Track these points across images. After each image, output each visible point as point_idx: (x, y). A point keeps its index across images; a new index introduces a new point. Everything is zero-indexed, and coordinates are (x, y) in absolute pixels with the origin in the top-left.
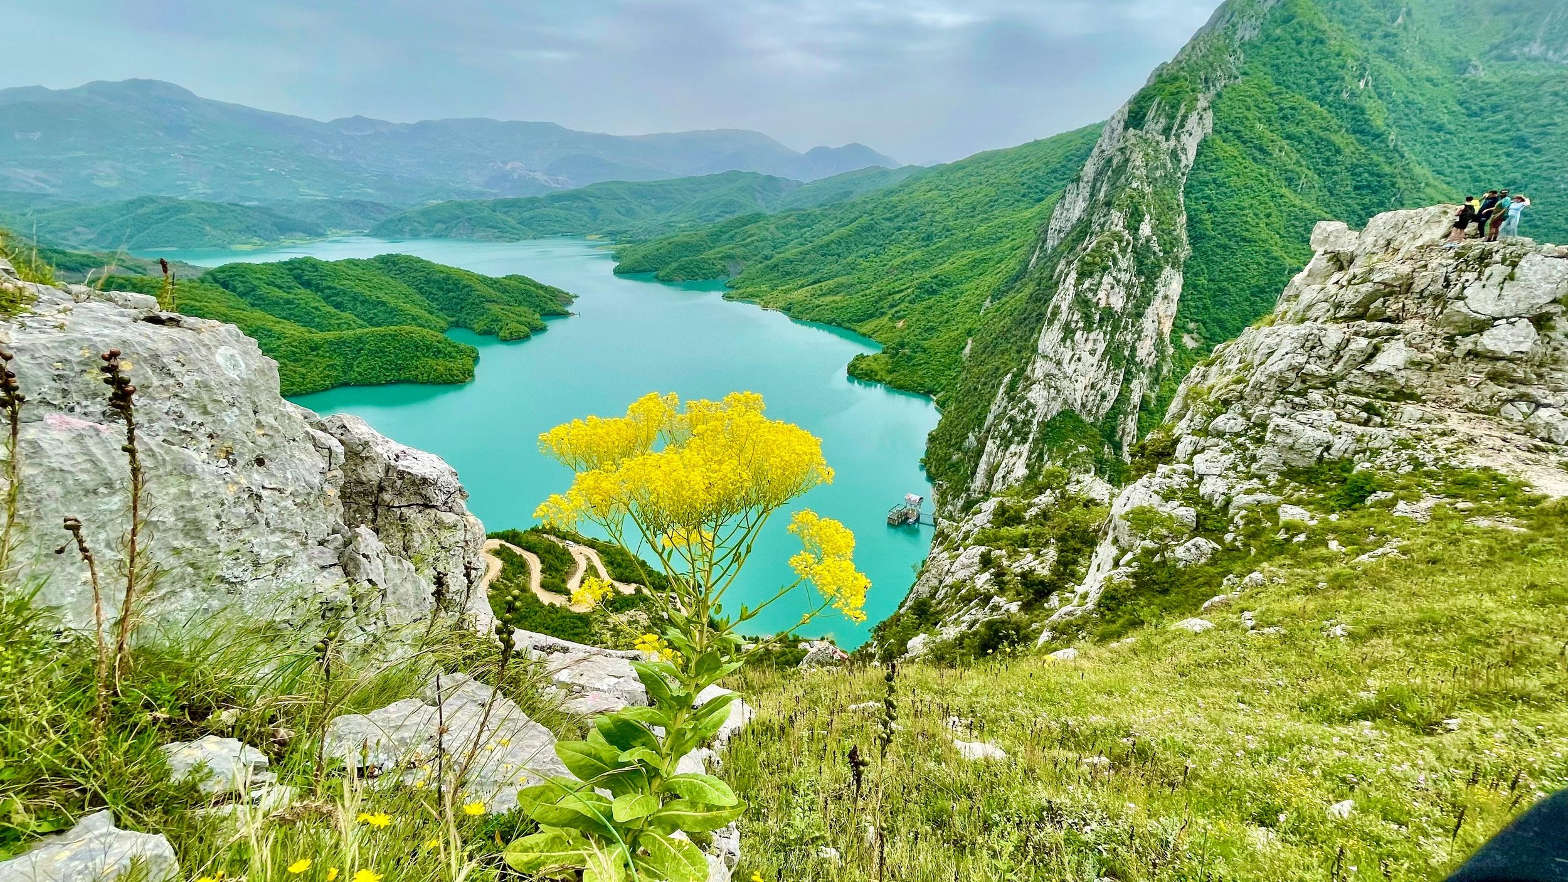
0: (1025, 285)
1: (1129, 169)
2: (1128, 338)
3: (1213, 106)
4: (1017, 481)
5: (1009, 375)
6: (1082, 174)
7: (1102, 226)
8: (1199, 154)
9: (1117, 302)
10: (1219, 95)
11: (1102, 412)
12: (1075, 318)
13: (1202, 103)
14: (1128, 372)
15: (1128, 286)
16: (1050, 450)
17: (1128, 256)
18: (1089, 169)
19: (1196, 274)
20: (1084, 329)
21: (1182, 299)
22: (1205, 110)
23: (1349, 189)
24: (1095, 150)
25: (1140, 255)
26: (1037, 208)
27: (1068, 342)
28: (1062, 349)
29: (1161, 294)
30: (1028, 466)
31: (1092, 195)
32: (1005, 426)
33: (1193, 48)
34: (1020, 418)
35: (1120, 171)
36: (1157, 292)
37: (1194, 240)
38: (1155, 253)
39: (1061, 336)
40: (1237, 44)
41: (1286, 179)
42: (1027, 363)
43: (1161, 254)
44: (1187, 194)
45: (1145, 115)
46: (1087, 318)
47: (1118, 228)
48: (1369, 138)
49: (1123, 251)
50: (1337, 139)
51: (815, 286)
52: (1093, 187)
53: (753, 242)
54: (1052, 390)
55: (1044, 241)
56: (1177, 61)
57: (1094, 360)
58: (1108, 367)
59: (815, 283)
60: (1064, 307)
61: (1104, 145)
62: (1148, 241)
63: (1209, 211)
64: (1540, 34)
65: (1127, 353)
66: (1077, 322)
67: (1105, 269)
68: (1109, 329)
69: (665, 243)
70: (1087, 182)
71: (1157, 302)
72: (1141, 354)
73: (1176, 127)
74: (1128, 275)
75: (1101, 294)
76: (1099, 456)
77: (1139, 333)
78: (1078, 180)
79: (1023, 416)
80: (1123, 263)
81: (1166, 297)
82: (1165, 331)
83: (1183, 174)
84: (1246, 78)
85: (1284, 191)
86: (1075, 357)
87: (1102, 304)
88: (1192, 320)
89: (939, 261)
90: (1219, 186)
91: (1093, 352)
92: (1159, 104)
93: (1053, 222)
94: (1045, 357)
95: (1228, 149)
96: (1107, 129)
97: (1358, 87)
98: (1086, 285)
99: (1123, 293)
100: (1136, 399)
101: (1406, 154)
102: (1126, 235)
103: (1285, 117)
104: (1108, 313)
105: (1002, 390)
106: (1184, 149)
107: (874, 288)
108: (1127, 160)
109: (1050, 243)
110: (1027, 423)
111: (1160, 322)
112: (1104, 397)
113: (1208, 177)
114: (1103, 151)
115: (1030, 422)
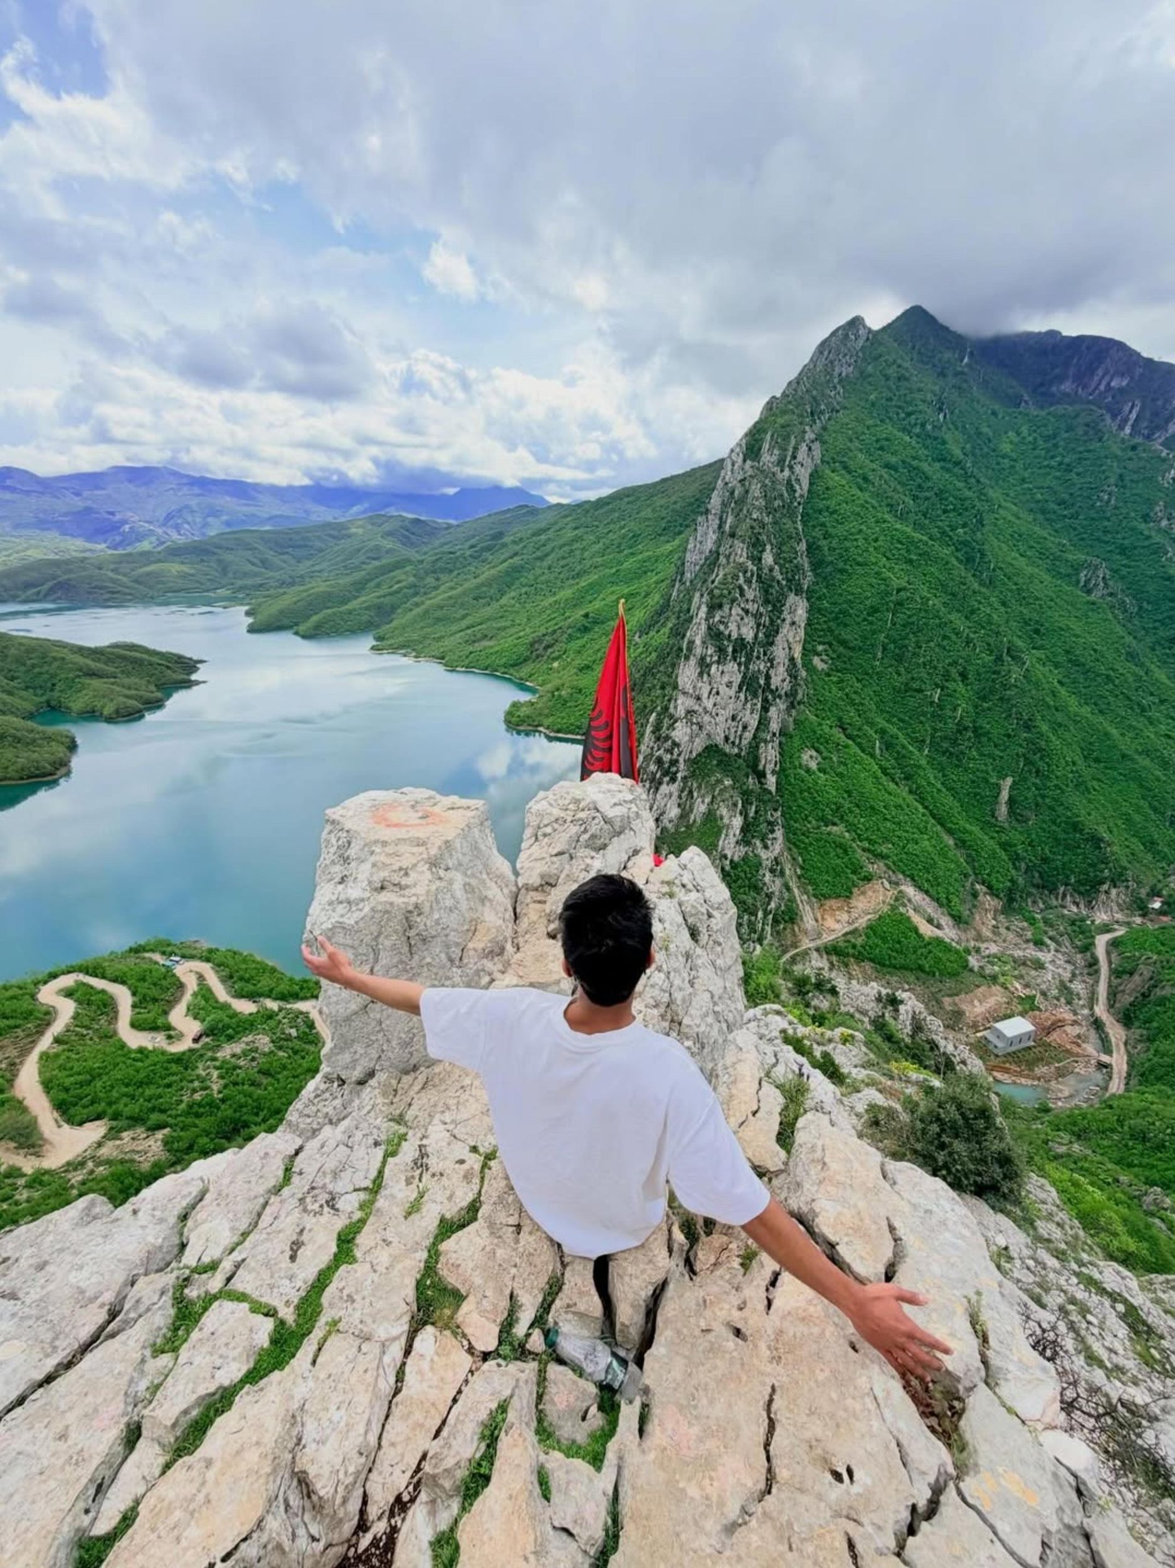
0: (667, 619)
1: (749, 500)
2: (762, 667)
3: (819, 438)
4: (670, 821)
5: (654, 714)
6: (709, 507)
7: (728, 557)
8: (811, 484)
9: (748, 634)
10: (824, 429)
11: (745, 742)
12: (709, 652)
13: (809, 435)
14: (765, 700)
15: (757, 616)
16: (699, 787)
17: (754, 586)
18: (715, 501)
19: (819, 598)
20: (718, 662)
21: (809, 624)
22: (813, 442)
23: (939, 512)
24: (720, 482)
25: (765, 584)
26: (677, 542)
27: (705, 676)
28: (700, 684)
29: (788, 622)
30: (679, 805)
31: (720, 527)
32: (653, 767)
33: (798, 383)
34: (667, 758)
35: (741, 501)
36: (784, 620)
37: (816, 566)
38: (778, 582)
39: (698, 670)
40: (836, 380)
41: (888, 505)
42: (669, 700)
43: (784, 583)
44: (804, 523)
45: (760, 449)
46: (721, 650)
47: (741, 560)
48: (950, 466)
49: (749, 582)
50: (925, 466)
51: (469, 631)
52: (721, 518)
53: (401, 589)
54: (694, 727)
55: (683, 573)
56: (784, 395)
57: (732, 692)
58: (746, 698)
59: (468, 628)
60: (698, 642)
61: (727, 479)
62: (771, 570)
63: (825, 538)
64: (1071, 372)
65: (762, 682)
66: (711, 656)
67: (733, 601)
68: (743, 659)
69: (305, 594)
70: (715, 514)
71: (785, 629)
72: (775, 682)
73: (788, 459)
74: (756, 606)
75: (733, 627)
76: (745, 787)
77: (771, 661)
78: (707, 512)
79: (669, 756)
80: (750, 594)
81: (793, 623)
82: (796, 656)
83: (799, 504)
84: (847, 412)
85: (886, 516)
86: (715, 690)
87: (734, 635)
88: (820, 643)
89: (589, 598)
90: (832, 513)
91: (729, 685)
92: (772, 436)
93: (688, 555)
94: (684, 693)
95: (836, 479)
96: (728, 464)
97: (938, 420)
98: (717, 619)
99: (752, 623)
100: (774, 726)
101: (982, 480)
102: (750, 565)
103: (881, 448)
104: (740, 645)
105: (649, 729)
106: (798, 480)
107: (528, 630)
108: (747, 492)
109: (688, 576)
110: (674, 762)
111: (790, 649)
112: (745, 727)
113: (821, 505)
114: (726, 484)
115: (677, 761)
